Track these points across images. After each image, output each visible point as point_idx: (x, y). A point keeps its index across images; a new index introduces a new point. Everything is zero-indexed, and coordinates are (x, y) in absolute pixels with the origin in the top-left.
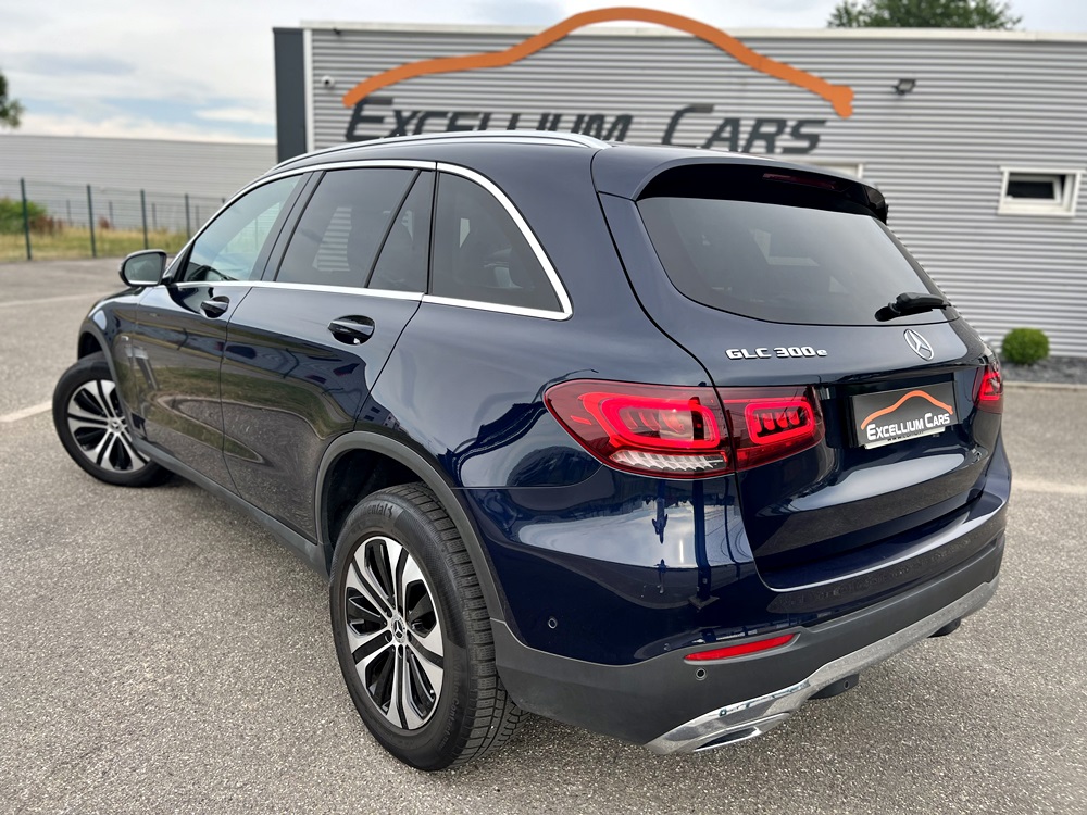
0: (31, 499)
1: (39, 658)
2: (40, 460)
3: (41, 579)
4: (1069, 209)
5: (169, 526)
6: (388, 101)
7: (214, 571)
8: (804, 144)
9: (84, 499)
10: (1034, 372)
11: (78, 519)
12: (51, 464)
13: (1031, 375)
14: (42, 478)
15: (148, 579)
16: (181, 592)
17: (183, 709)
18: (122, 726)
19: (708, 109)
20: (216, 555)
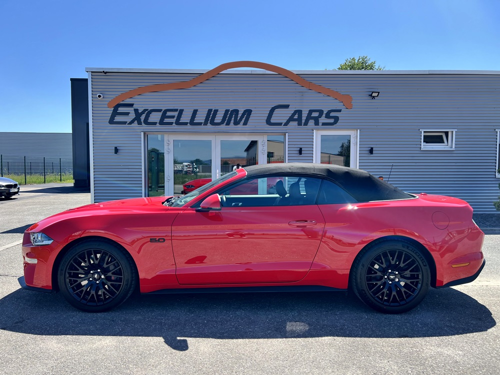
4: (452, 148)
6: (131, 105)
8: (332, 121)
19: (287, 106)
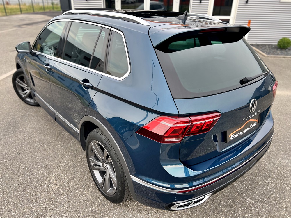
0: (6, 114)
1: (22, 177)
2: (6, 98)
3: (16, 145)
5: (49, 122)
7: (66, 139)
9: (22, 113)
10: (287, 51)
11: (22, 121)
12: (10, 100)
13: (286, 52)
14: (8, 105)
15: (47, 144)
16: (58, 148)
17: (67, 195)
18: (51, 203)
20: (65, 133)
